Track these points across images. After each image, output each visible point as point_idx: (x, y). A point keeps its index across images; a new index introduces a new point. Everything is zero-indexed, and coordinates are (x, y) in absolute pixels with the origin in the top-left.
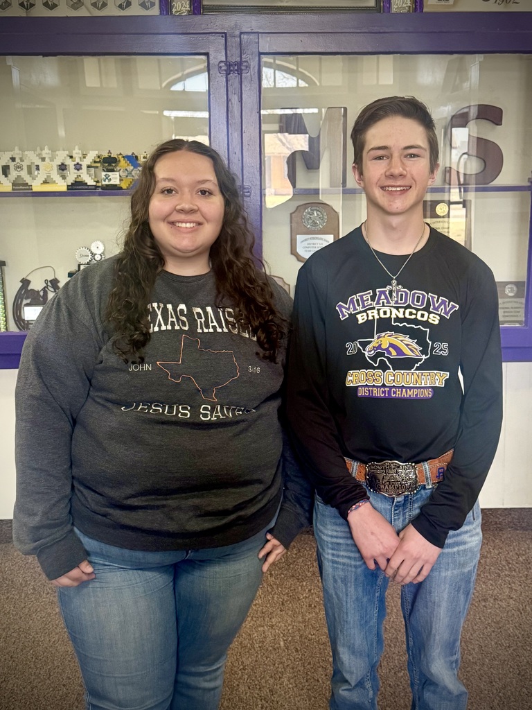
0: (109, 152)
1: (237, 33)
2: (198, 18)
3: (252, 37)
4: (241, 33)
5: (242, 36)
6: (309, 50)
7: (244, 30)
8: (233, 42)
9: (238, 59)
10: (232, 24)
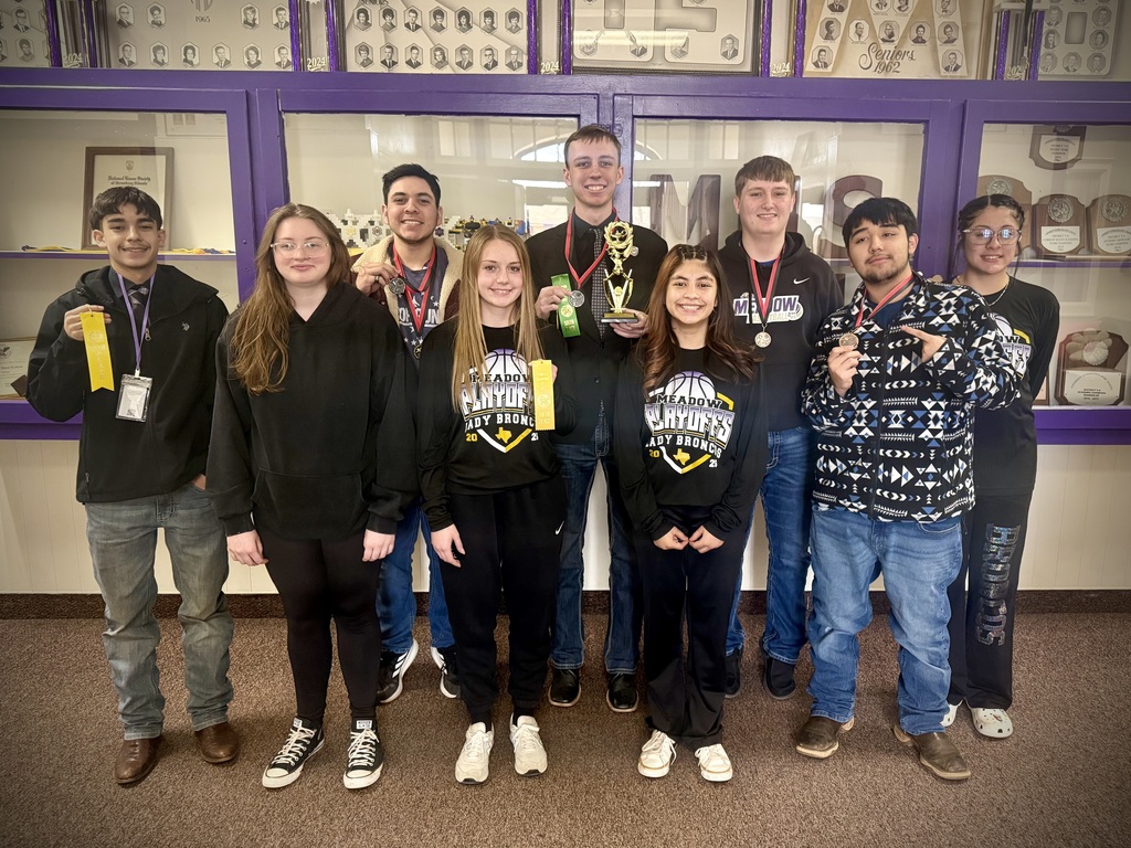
0: (472, 217)
1: (611, 94)
2: (568, 79)
3: (625, 99)
4: (615, 95)
5: (616, 98)
6: (685, 114)
7: (618, 91)
8: (606, 104)
9: (611, 122)
10: (606, 85)
